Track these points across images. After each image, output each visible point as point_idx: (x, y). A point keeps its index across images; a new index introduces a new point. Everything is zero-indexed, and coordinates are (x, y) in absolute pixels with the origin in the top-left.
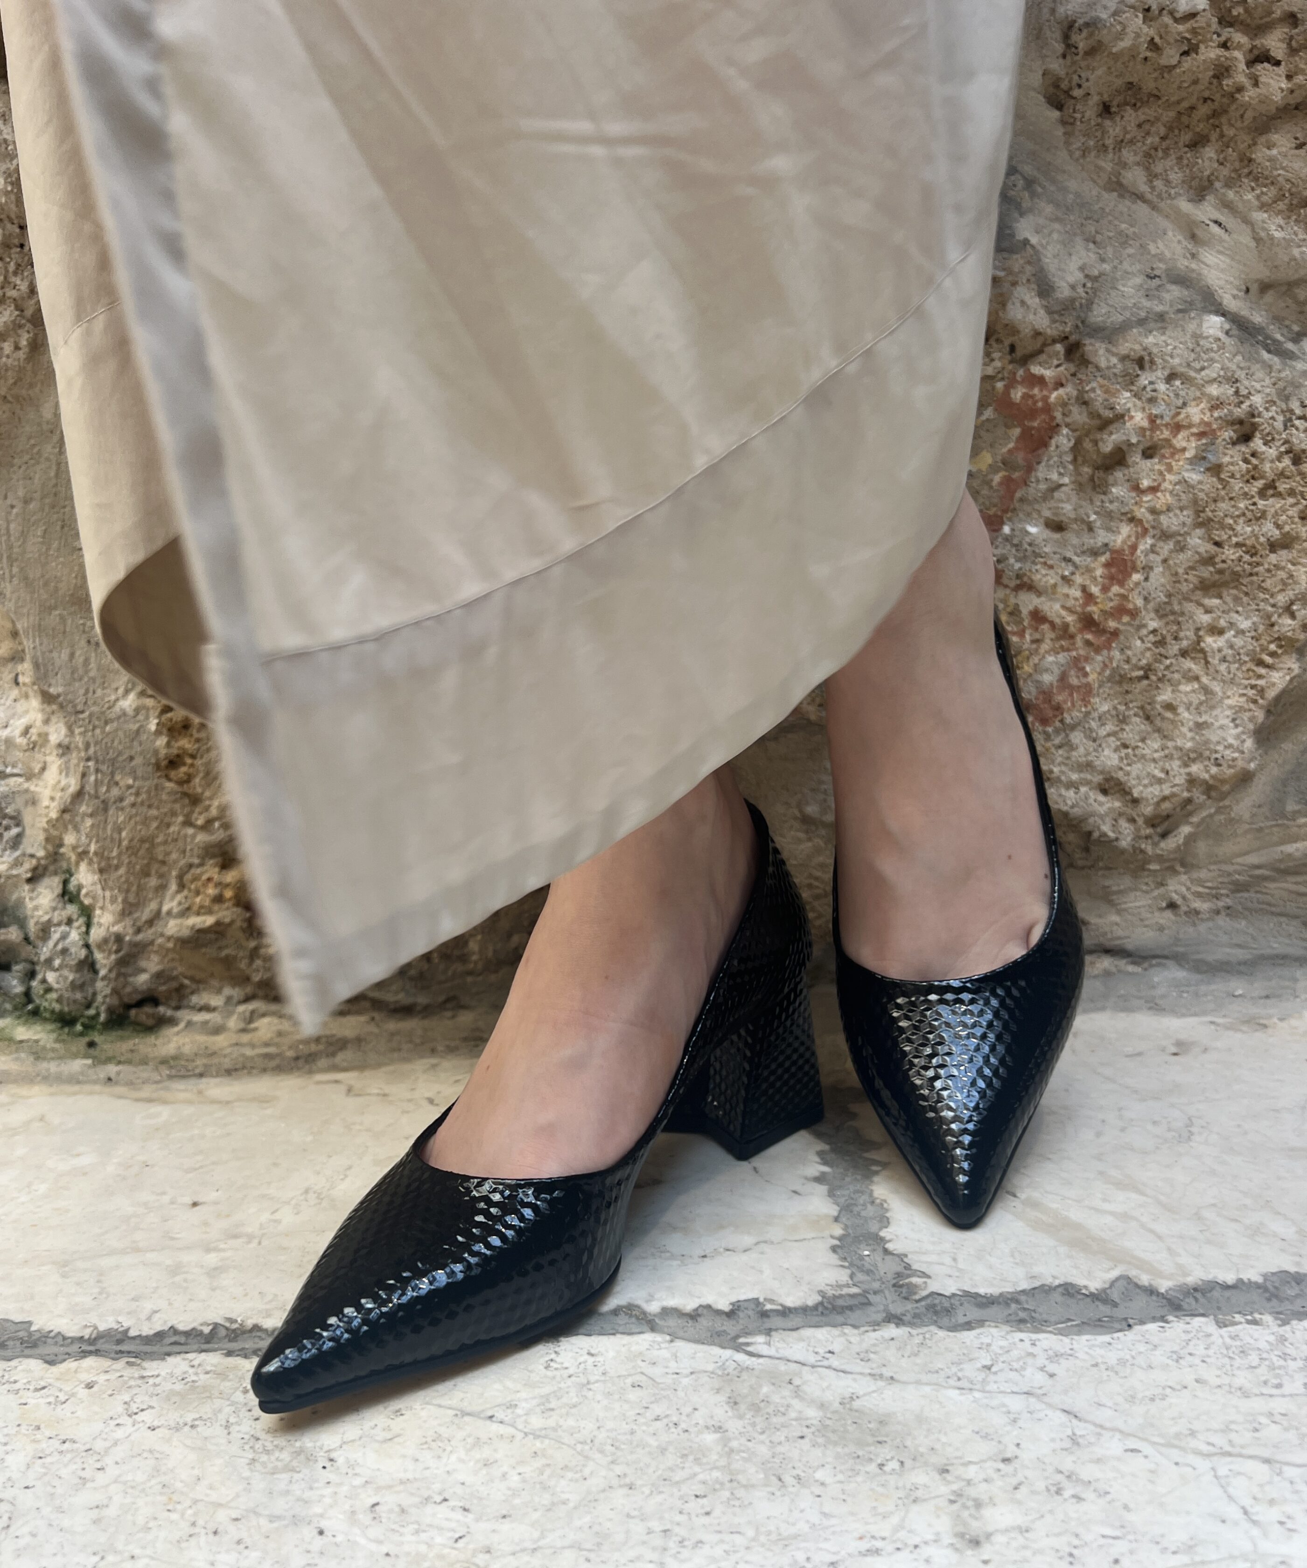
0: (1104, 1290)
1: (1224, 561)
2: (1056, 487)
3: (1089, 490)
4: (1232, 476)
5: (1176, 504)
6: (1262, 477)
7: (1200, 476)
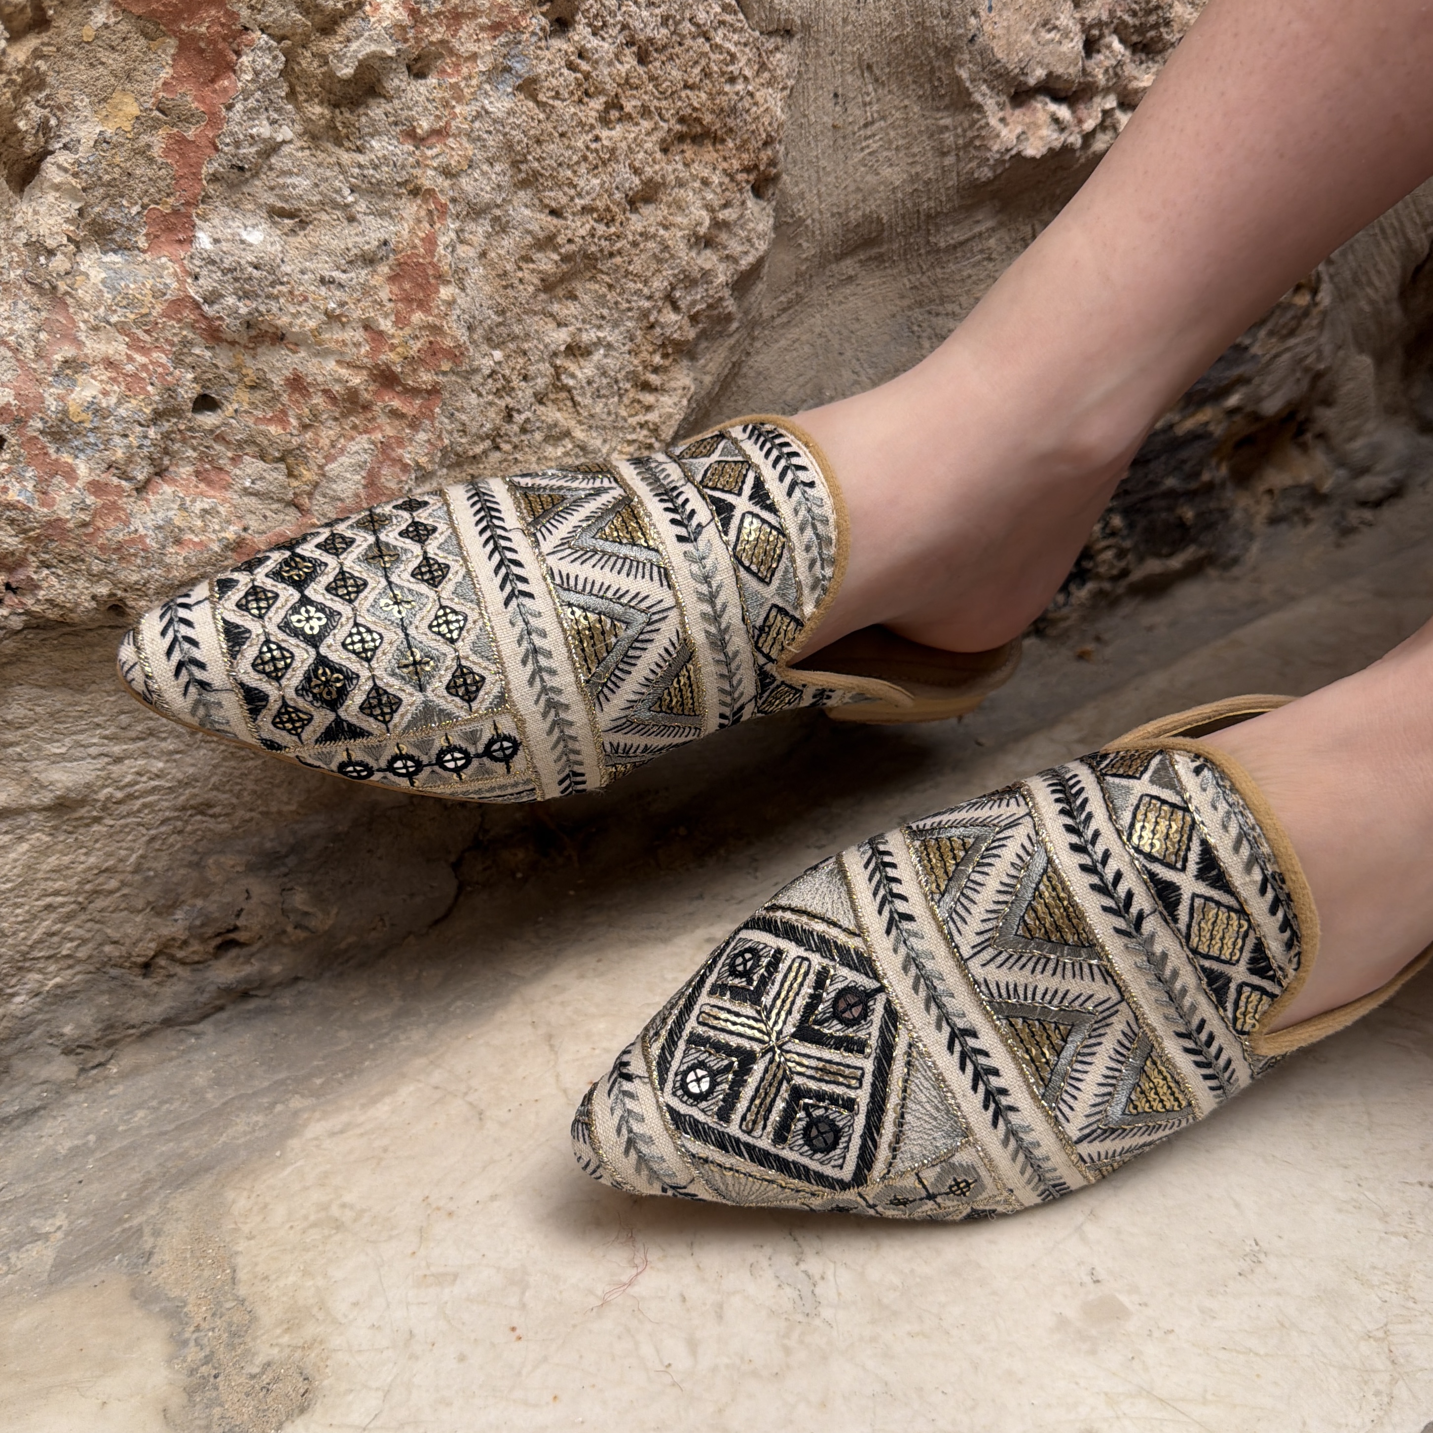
1: (570, 241)
2: (272, 148)
3: (330, 146)
4: (557, 96)
5: (480, 156)
6: (601, 92)
7: (507, 104)
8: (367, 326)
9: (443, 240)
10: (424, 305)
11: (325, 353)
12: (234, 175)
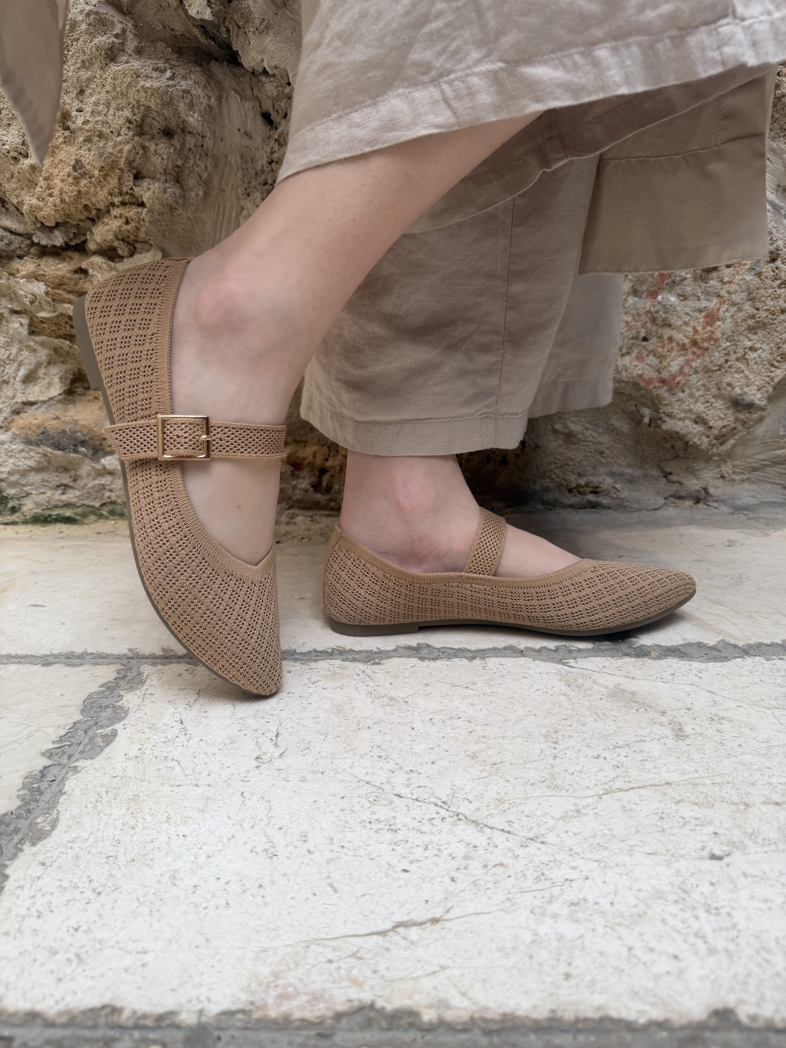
0: (715, 645)
1: (759, 317)
2: (685, 279)
3: (699, 281)
4: (766, 278)
5: (739, 290)
6: (780, 279)
7: (751, 277)
8: (694, 328)
9: (722, 309)
10: (711, 325)
11: (680, 332)
12: (672, 284)
